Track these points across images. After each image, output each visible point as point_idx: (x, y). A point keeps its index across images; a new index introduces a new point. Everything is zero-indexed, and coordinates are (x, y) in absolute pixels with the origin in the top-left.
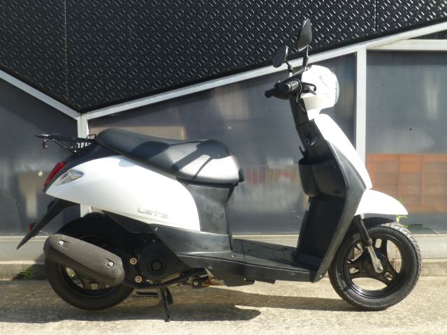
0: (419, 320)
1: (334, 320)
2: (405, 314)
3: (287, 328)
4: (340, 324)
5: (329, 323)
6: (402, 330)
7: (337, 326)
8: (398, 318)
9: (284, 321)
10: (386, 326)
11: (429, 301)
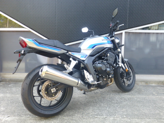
0: (136, 94)
1: (117, 93)
2: (133, 92)
3: (107, 95)
4: (119, 94)
5: (116, 94)
6: (133, 96)
7: (118, 95)
8: (131, 93)
9: (106, 93)
10: (129, 95)
11: (138, 90)
